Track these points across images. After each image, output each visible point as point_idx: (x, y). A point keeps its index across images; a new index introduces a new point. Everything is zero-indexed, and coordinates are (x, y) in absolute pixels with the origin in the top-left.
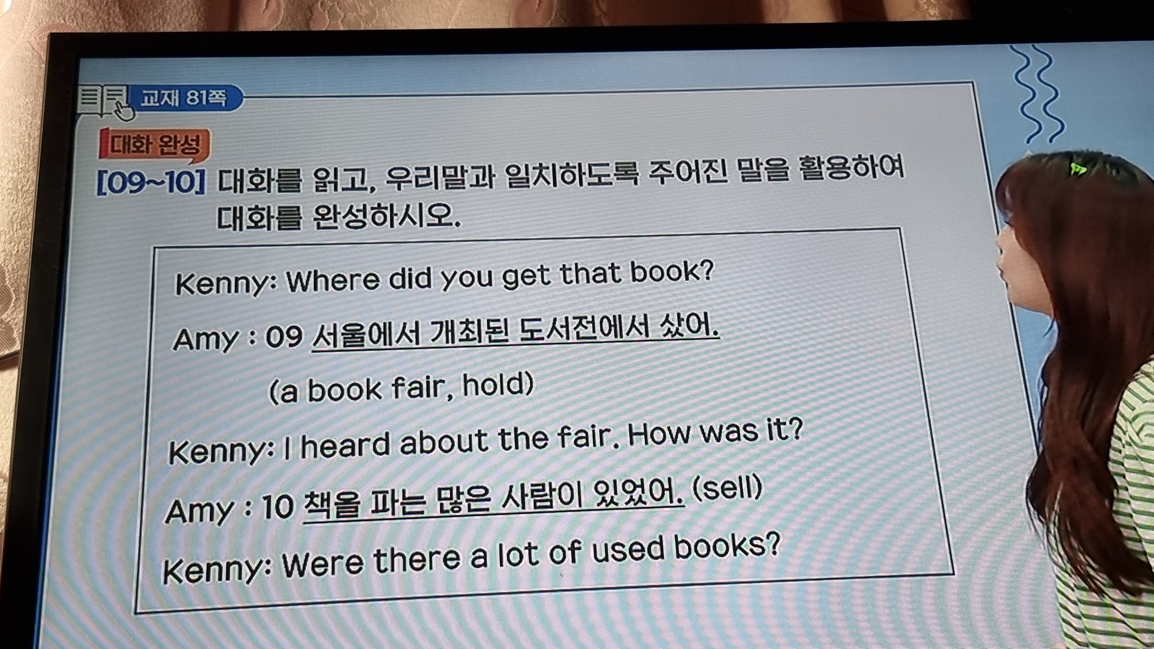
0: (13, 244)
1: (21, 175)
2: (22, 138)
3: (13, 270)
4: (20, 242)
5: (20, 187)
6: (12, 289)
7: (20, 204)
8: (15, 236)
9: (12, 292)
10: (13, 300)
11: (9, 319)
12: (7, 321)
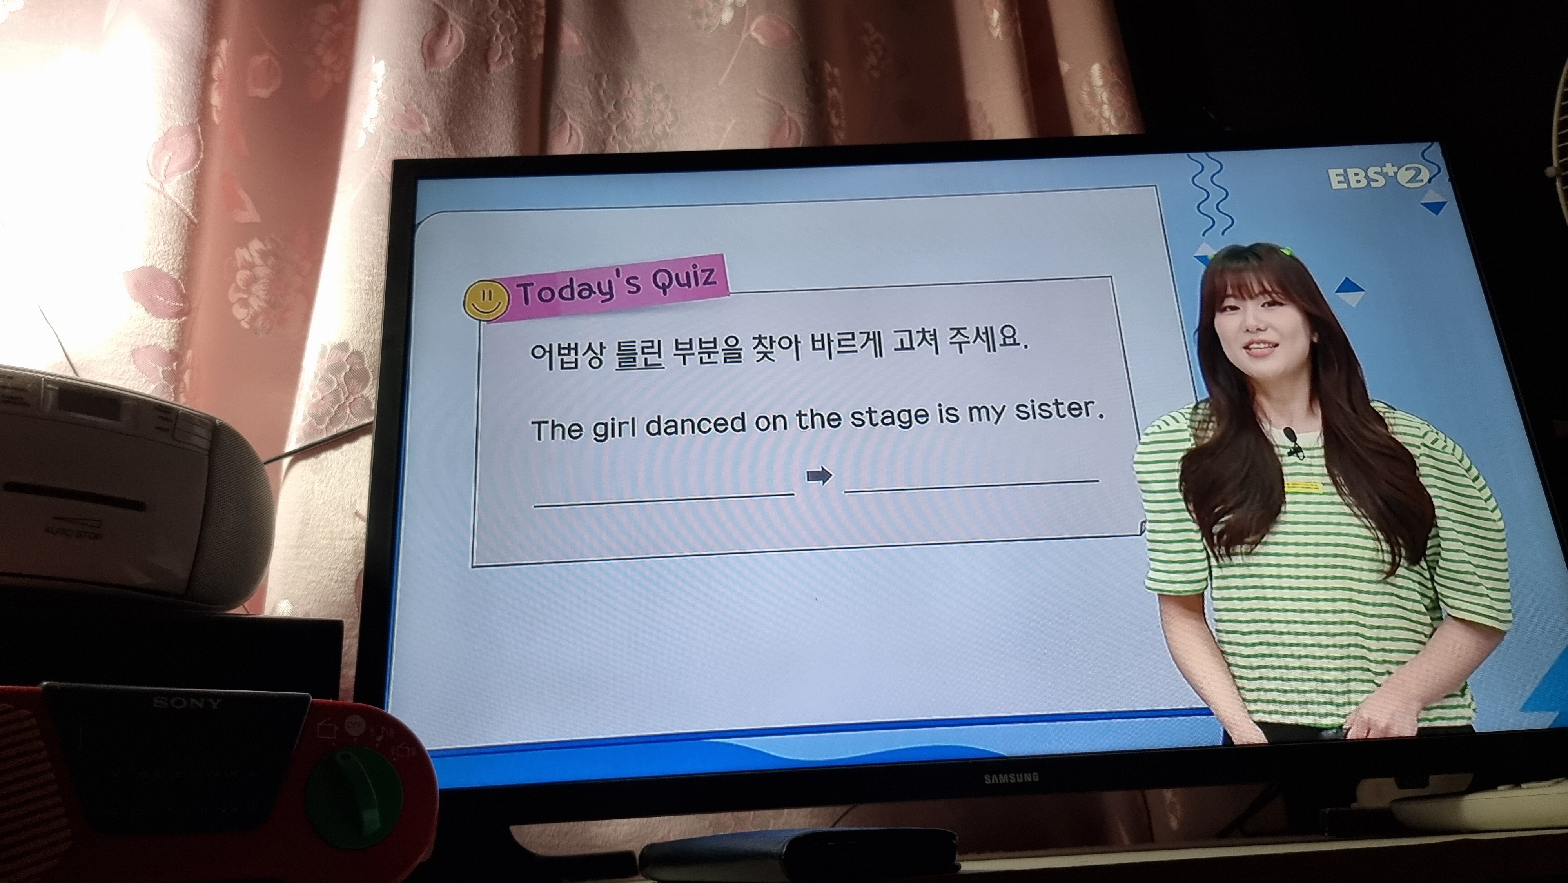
0: (370, 334)
1: (376, 278)
2: (376, 248)
3: (371, 354)
4: (376, 333)
5: (375, 288)
6: (370, 371)
7: (375, 302)
8: (372, 327)
9: (371, 373)
10: (371, 380)
11: (368, 394)
12: (367, 396)
